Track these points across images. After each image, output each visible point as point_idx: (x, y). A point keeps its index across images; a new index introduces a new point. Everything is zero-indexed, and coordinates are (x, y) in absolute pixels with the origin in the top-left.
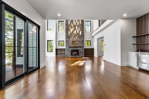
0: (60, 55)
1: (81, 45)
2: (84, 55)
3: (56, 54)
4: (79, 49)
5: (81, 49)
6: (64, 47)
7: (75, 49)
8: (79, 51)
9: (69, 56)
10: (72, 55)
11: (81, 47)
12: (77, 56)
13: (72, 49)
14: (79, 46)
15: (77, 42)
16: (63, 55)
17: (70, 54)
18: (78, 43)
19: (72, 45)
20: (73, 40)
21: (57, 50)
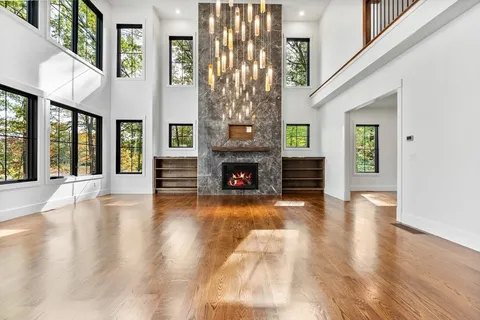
0: (174, 184)
1: (267, 144)
2: (280, 186)
3: (158, 184)
4: (256, 159)
5: (269, 159)
6: (193, 152)
7: (240, 159)
8: (260, 171)
9: (213, 193)
10: (225, 185)
11: (266, 151)
12: (247, 193)
13: (225, 160)
14: (257, 145)
15: (249, 130)
16: (188, 184)
17: (218, 182)
18: (255, 131)
19: (229, 144)
20: (234, 122)
21: (159, 162)
